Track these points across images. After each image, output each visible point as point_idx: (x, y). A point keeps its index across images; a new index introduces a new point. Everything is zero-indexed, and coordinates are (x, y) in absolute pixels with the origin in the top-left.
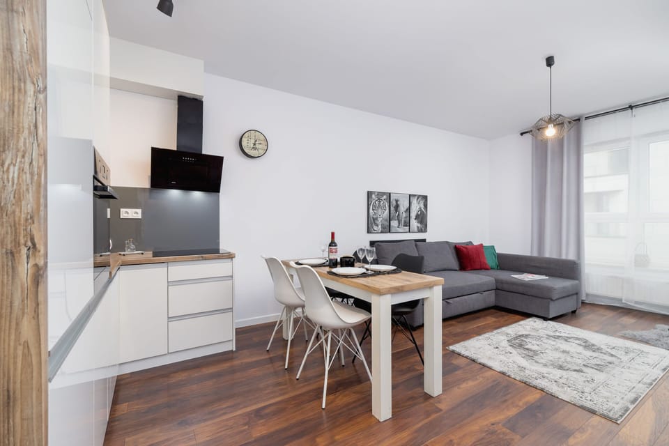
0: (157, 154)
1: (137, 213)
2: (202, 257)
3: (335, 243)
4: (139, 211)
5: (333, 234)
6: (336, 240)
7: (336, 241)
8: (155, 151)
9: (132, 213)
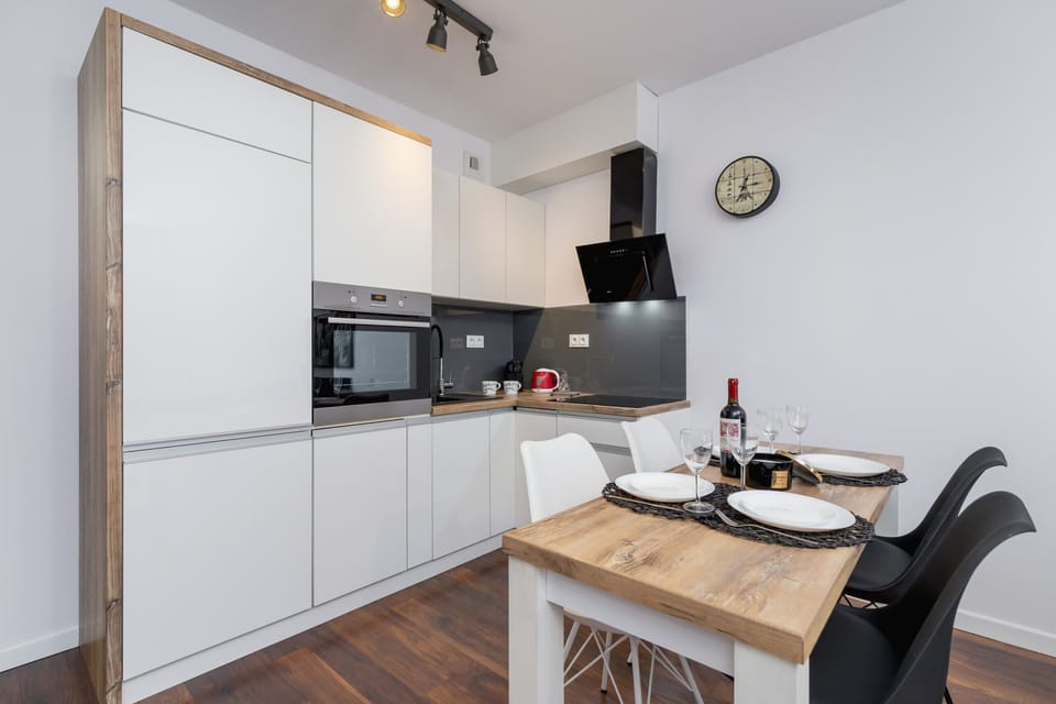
0: (587, 254)
1: (583, 339)
2: (593, 408)
3: (738, 408)
4: (586, 337)
5: (733, 387)
6: (742, 401)
7: (741, 404)
8: (584, 252)
9: (579, 340)
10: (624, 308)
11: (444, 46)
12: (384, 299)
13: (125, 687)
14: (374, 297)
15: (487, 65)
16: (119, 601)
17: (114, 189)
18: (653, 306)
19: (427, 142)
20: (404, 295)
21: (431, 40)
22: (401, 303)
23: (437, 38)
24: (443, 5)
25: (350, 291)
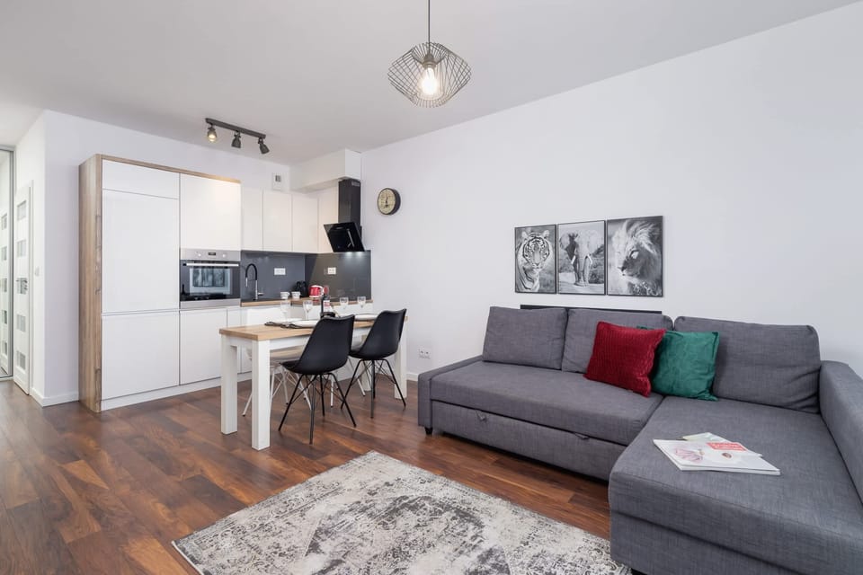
4: (335, 269)
9: (332, 271)
10: (349, 254)
11: (239, 147)
12: (215, 254)
13: (102, 403)
14: (210, 254)
15: (264, 150)
16: (101, 370)
17: (99, 219)
18: (359, 254)
19: (238, 182)
20: (225, 252)
21: (233, 145)
22: (224, 256)
23: (236, 143)
24: (238, 130)
25: (198, 251)
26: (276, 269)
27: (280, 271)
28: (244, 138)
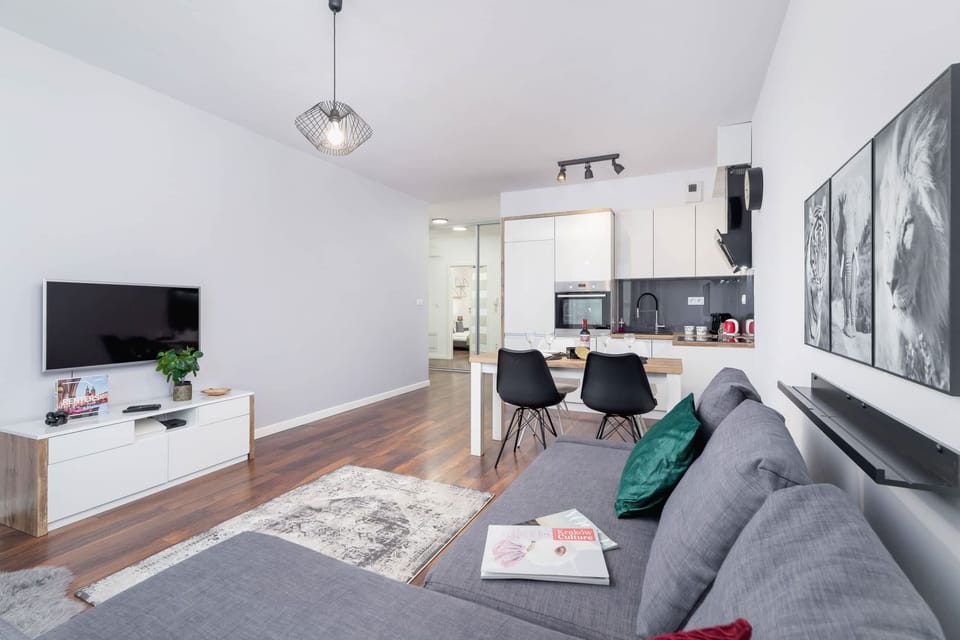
11: (591, 176)
12: (584, 286)
14: (580, 286)
19: (609, 210)
20: (595, 283)
22: (593, 287)
23: (589, 174)
24: (587, 161)
25: (570, 284)
26: (689, 298)
27: (696, 301)
28: (594, 166)
